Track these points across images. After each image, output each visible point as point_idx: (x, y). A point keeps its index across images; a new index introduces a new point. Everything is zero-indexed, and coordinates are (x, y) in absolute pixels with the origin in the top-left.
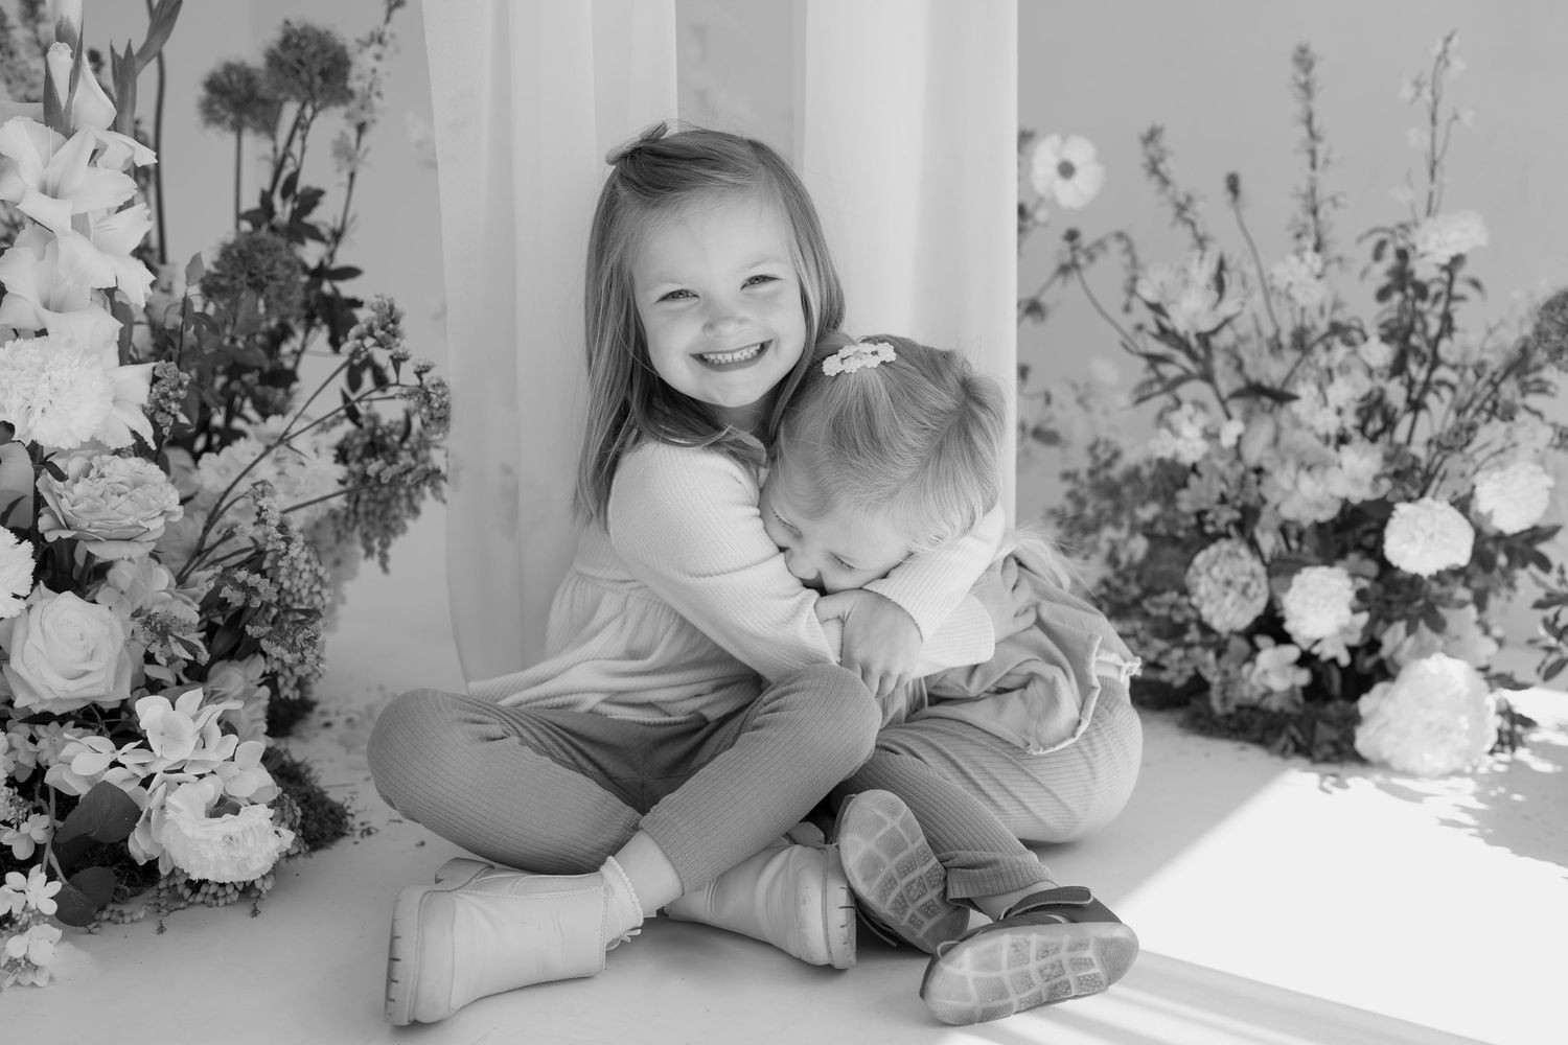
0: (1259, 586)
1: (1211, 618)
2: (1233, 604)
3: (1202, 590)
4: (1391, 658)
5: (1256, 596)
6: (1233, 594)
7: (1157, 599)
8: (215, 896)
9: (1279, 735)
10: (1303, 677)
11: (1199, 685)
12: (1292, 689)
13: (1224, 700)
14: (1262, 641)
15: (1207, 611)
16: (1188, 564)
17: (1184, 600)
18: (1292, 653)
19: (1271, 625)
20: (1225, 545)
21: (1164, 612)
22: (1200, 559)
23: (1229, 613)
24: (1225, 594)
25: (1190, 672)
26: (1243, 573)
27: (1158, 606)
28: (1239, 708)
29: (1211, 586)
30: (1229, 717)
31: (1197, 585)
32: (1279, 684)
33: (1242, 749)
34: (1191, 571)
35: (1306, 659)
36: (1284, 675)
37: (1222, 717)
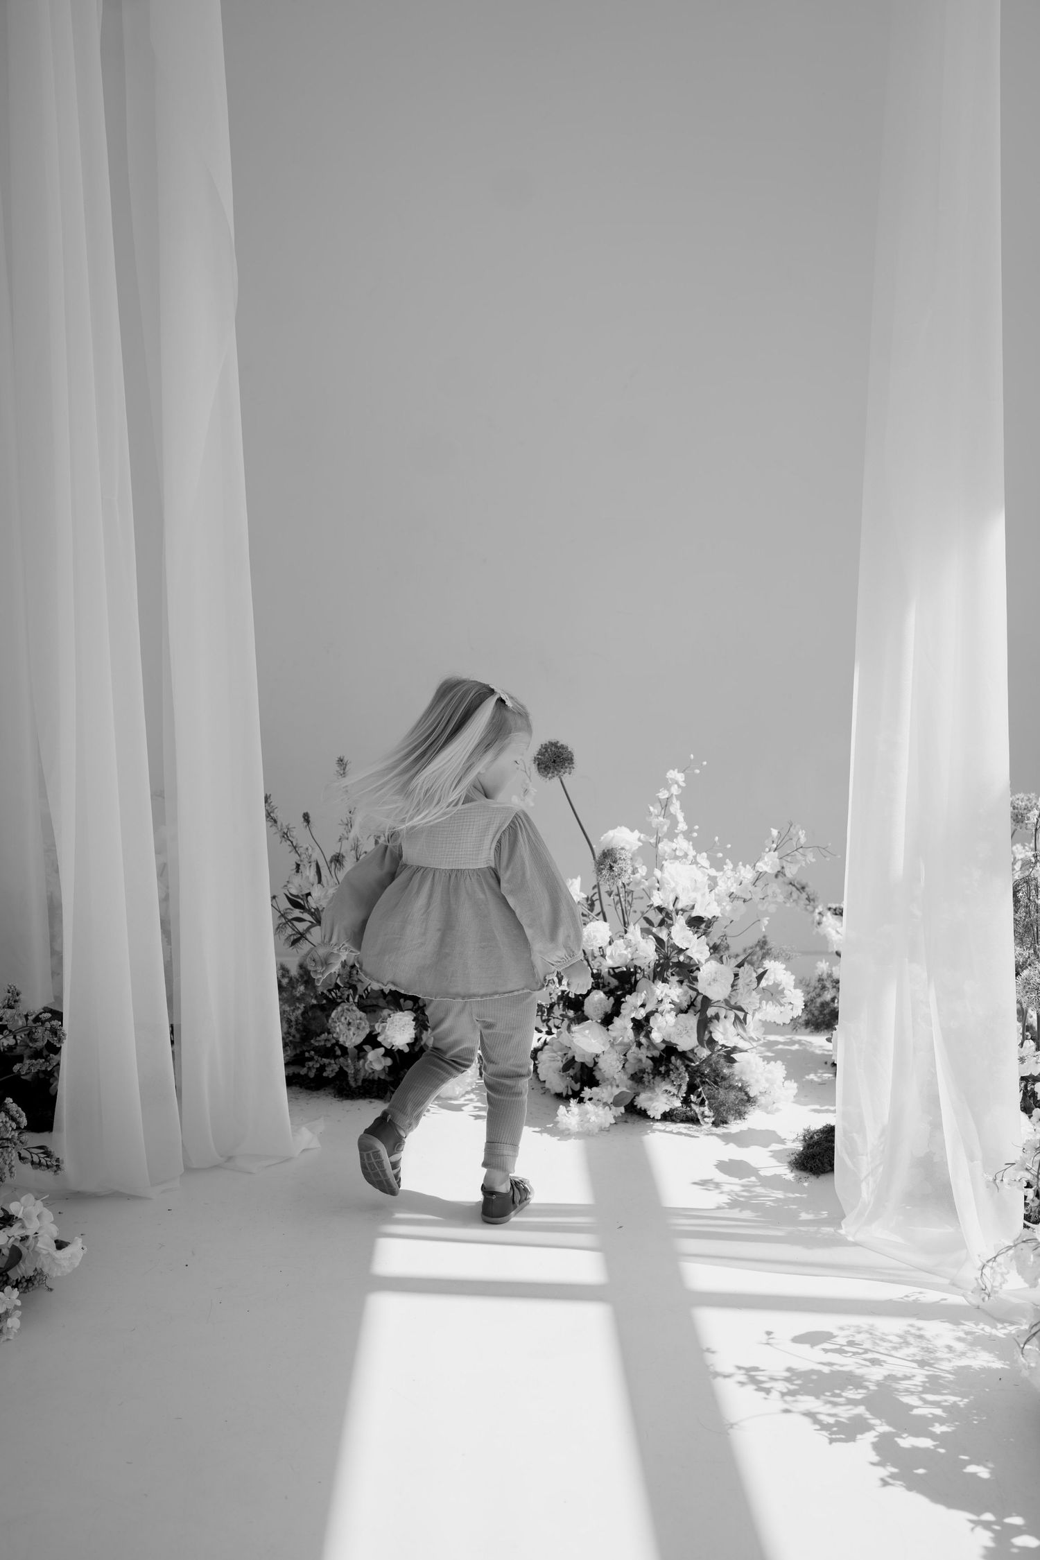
0: (365, 1024)
1: (344, 1042)
2: (354, 1034)
3: (338, 1030)
4: (425, 1044)
5: (364, 1028)
6: (353, 1029)
7: (318, 1039)
8: (27, 1286)
9: (386, 1093)
10: (389, 1062)
11: (342, 1073)
12: (384, 1069)
13: (356, 1080)
14: (367, 1047)
15: (341, 1040)
16: (328, 1016)
17: (331, 1035)
18: (382, 1050)
19: (372, 1040)
20: (345, 1006)
21: (322, 1043)
22: (333, 1015)
23: (351, 1038)
24: (349, 1030)
25: (337, 1070)
26: (357, 1020)
27: (319, 1041)
28: (364, 1081)
29: (341, 1026)
30: (358, 1087)
31: (335, 1027)
32: (378, 1067)
33: (371, 1102)
34: (330, 1021)
35: (389, 1053)
36: (381, 1063)
37: (355, 1088)
